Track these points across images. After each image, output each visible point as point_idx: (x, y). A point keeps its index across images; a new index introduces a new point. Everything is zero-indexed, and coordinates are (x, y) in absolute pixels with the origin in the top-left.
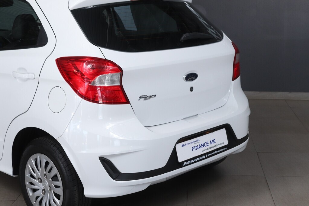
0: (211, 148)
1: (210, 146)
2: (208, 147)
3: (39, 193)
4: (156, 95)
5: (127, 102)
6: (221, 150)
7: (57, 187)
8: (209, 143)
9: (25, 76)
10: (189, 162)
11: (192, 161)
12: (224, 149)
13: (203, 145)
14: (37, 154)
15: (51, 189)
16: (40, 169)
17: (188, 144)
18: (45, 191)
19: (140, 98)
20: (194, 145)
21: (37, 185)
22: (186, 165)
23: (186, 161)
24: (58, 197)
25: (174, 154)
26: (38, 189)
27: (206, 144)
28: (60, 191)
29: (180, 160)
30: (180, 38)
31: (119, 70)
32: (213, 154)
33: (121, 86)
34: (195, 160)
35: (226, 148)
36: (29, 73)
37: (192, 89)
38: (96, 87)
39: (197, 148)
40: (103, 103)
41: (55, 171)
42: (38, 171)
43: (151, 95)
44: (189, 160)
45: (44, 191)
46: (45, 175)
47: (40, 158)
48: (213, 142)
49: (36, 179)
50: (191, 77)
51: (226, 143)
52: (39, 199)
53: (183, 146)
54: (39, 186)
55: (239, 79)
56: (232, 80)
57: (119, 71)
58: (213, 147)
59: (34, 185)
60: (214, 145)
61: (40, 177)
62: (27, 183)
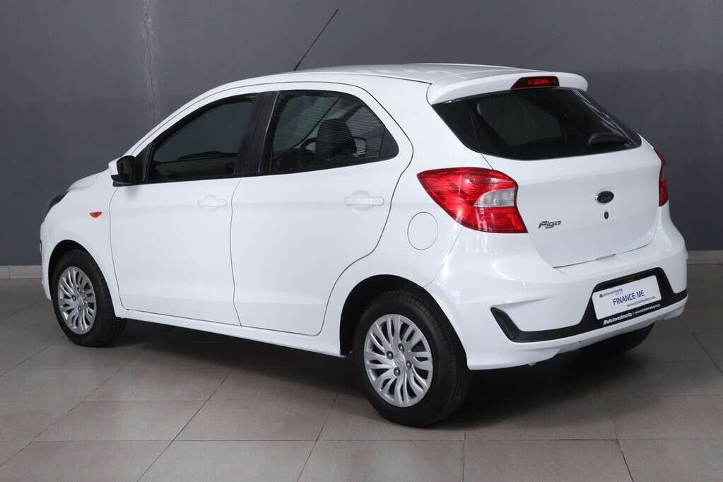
0: (639, 302)
1: (638, 299)
2: (634, 301)
3: (388, 375)
4: (560, 222)
5: (524, 230)
6: (652, 308)
7: (421, 359)
8: (636, 294)
9: (369, 201)
10: (610, 321)
11: (615, 319)
12: (656, 306)
13: (628, 298)
14: (387, 316)
15: (411, 364)
16: (391, 337)
17: (608, 294)
18: (399, 371)
19: (541, 225)
20: (615, 296)
21: (386, 363)
22: (607, 325)
23: (607, 318)
24: (424, 374)
25: (591, 307)
26: (387, 369)
27: (631, 297)
28: (428, 366)
29: (599, 317)
30: (587, 140)
31: (512, 184)
32: (641, 311)
33: (515, 208)
34: (619, 318)
35: (659, 305)
36: (373, 197)
37: (606, 215)
38: (478, 208)
39: (619, 301)
40: (489, 231)
41: (419, 336)
42: (389, 341)
43: (554, 221)
44: (611, 317)
45: (397, 371)
46: (400, 345)
47: (392, 321)
48: (640, 294)
49: (383, 354)
50: (605, 197)
51: (658, 297)
52: (390, 383)
53: (601, 296)
54: (390, 364)
55: (667, 205)
56: (660, 206)
57: (513, 187)
58: (641, 302)
59: (381, 364)
60: (642, 298)
61: (392, 350)
62: (367, 362)
